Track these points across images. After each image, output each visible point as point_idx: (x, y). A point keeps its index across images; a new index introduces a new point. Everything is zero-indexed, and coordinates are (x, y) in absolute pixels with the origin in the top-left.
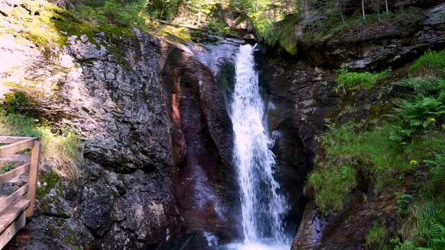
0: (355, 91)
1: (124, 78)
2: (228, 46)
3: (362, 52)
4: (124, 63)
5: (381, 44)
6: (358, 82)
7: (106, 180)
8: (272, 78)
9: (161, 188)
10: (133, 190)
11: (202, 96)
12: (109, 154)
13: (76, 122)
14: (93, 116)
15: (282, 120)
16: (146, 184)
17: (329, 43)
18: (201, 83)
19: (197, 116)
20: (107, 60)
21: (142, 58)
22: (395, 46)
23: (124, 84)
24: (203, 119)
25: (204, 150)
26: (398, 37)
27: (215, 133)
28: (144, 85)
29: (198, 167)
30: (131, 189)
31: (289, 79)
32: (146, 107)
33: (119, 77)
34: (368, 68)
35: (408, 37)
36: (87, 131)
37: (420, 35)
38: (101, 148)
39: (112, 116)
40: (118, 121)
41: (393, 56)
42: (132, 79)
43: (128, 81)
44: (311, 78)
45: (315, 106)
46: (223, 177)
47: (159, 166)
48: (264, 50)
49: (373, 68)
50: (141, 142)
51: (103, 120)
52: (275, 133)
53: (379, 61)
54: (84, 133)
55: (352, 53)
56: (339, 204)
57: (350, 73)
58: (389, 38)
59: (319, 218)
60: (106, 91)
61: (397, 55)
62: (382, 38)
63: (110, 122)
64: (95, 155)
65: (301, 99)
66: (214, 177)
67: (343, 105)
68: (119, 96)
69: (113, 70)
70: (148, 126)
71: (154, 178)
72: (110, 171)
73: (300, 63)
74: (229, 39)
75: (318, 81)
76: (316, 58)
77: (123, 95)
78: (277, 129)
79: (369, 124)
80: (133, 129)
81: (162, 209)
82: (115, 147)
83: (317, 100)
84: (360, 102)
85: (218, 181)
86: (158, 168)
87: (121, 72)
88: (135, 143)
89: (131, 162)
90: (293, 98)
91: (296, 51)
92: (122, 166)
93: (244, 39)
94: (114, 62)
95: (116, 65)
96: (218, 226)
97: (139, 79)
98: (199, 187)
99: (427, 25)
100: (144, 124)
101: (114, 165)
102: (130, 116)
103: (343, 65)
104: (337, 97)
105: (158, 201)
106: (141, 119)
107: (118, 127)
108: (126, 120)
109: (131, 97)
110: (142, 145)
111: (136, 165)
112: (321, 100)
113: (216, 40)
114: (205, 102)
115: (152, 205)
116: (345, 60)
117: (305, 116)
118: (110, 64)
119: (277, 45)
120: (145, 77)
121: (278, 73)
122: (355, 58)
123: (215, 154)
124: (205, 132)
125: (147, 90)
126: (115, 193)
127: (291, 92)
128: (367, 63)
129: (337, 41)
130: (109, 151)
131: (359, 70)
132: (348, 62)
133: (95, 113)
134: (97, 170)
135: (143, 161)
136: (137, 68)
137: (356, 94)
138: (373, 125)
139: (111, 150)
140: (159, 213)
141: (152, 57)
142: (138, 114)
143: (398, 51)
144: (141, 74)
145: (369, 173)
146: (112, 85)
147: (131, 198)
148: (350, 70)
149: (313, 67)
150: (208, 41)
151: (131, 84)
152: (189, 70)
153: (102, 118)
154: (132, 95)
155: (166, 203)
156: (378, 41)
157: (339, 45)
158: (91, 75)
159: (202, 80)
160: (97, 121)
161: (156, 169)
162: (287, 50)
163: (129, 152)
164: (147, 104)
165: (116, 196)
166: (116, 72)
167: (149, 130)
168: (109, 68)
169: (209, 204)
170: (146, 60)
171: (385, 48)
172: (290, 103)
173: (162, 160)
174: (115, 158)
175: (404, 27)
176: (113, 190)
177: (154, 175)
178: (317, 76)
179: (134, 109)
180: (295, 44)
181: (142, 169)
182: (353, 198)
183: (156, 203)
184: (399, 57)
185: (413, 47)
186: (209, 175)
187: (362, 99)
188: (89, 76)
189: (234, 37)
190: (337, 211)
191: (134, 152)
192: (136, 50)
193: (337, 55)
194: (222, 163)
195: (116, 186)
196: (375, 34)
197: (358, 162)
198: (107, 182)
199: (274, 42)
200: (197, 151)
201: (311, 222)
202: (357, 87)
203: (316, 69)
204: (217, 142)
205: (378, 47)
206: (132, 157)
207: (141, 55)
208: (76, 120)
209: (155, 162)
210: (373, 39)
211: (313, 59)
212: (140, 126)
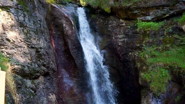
0: (148, 31)
1: (29, 21)
2: (72, 7)
3: (149, 13)
4: (28, 11)
5: (159, 9)
6: (149, 27)
7: (25, 85)
8: (96, 24)
9: (52, 84)
10: (40, 89)
11: (65, 32)
12: (26, 68)
13: (2, 48)
14: (13, 44)
15: (106, 45)
16: (45, 84)
17: (131, 8)
18: (64, 25)
19: (61, 43)
20: (18, 8)
21: (36, 9)
22: (166, 10)
23: (30, 24)
24: (66, 44)
25: (66, 60)
26: (167, 6)
27: (73, 52)
28: (40, 25)
29: (63, 70)
30: (38, 88)
31: (106, 25)
32: (44, 38)
33: (27, 20)
34: (153, 20)
35: (172, 6)
36: (10, 54)
37: (178, 6)
38: (21, 65)
39: (25, 44)
40: (28, 47)
41: (165, 15)
42: (34, 21)
43: (32, 22)
44: (119, 24)
45: (125, 38)
46: (78, 75)
47: (51, 72)
48: (88, 11)
49: (154, 20)
50: (42, 59)
51: (20, 47)
52: (103, 51)
53: (158, 17)
54: (8, 56)
55: (144, 13)
56: (164, 89)
57: (143, 22)
58: (163, 6)
59: (155, 97)
60: (20, 28)
61: (167, 14)
62: (160, 6)
63: (24, 48)
64: (18, 70)
65: (116, 34)
66: (73, 74)
67: (144, 38)
68: (27, 31)
69: (22, 15)
70: (46, 49)
71: (48, 80)
72: (27, 79)
73: (111, 17)
74: (71, 4)
75: (124, 26)
76: (122, 15)
77: (30, 31)
78: (104, 49)
79: (166, 47)
80: (37, 52)
81: (55, 97)
82: (29, 64)
83: (126, 35)
84: (153, 36)
85: (75, 77)
86: (50, 73)
87: (27, 16)
88: (39, 60)
89: (38, 72)
90: (111, 34)
91: (110, 11)
92: (33, 75)
93: (77, 5)
94: (22, 10)
95: (24, 12)
96: (77, 100)
97: (37, 21)
98: (65, 80)
99: (181, 1)
100: (44, 48)
101: (30, 75)
102: (36, 44)
103: (138, 18)
104: (138, 33)
105: (52, 93)
106: (42, 45)
107: (29, 51)
108: (33, 46)
109: (35, 32)
110: (43, 61)
111: (41, 74)
112: (128, 35)
113: (66, 4)
114: (68, 35)
115: (50, 96)
116: (139, 16)
117: (120, 43)
118: (20, 11)
119: (99, 8)
120: (39, 20)
121: (99, 21)
122: (145, 15)
123: (73, 63)
124: (67, 51)
125: (42, 28)
126: (33, 93)
127: (109, 31)
128: (152, 18)
129: (136, 6)
130: (26, 67)
131: (148, 21)
132: (141, 17)
133: (14, 42)
134: (20, 80)
135: (44, 71)
136: (34, 15)
137: (150, 32)
138: (168, 48)
139: (27, 66)
140: (54, 100)
141: (41, 9)
142: (40, 42)
143: (168, 12)
144: (37, 19)
145: (179, 73)
146: (23, 24)
147: (39, 94)
148: (143, 21)
149: (119, 19)
150: (62, 4)
151: (34, 24)
152: (58, 18)
153: (19, 46)
154: (35, 31)
155: (56, 93)
156: (157, 8)
157: (137, 9)
158: (10, 17)
159: (65, 24)
160: (16, 47)
161: (50, 74)
162: (106, 10)
163: (37, 66)
164: (44, 36)
165: (33, 96)
166: (24, 16)
167: (46, 52)
168: (20, 14)
169: (71, 89)
170: (38, 11)
171: (161, 11)
172: (110, 36)
173: (52, 69)
174: (30, 71)
175: (170, 1)
176: (31, 92)
177: (48, 78)
178: (123, 24)
179: (37, 39)
180: (110, 8)
181: (42, 75)
182: (170, 86)
183: (52, 94)
184: (168, 15)
185: (175, 11)
186: (70, 73)
187: (155, 34)
188: (8, 18)
189: (73, 3)
190: (163, 93)
191: (39, 66)
192: (33, 4)
193: (136, 13)
194: (77, 68)
195: (32, 89)
196: (156, 4)
197: (169, 67)
198: (26, 87)
199: (97, 7)
200: (62, 61)
201: (151, 100)
202: (149, 29)
203: (121, 20)
204: (74, 56)
205: (158, 10)
206: (38, 69)
207: (35, 8)
208: (2, 47)
209: (49, 70)
210: (156, 6)
211: (119, 16)
212: (42, 50)
